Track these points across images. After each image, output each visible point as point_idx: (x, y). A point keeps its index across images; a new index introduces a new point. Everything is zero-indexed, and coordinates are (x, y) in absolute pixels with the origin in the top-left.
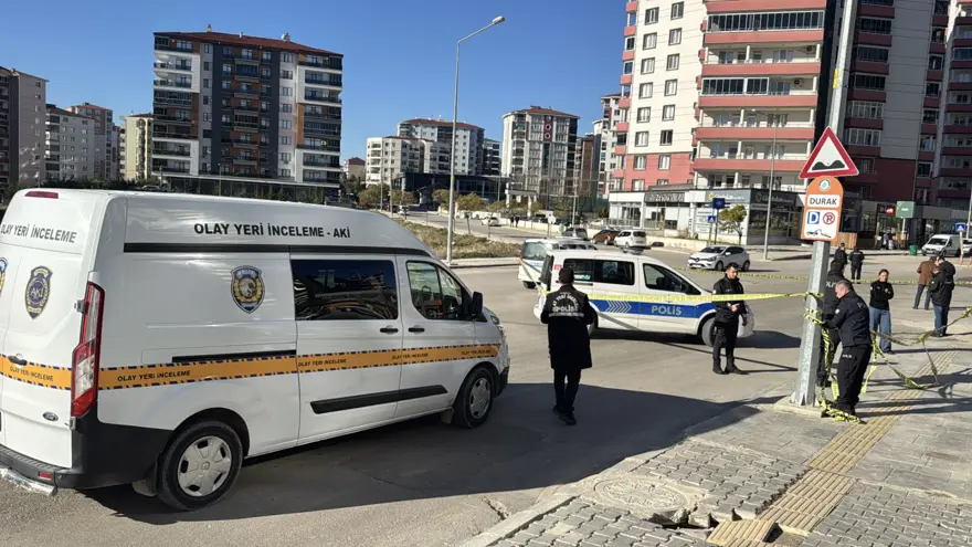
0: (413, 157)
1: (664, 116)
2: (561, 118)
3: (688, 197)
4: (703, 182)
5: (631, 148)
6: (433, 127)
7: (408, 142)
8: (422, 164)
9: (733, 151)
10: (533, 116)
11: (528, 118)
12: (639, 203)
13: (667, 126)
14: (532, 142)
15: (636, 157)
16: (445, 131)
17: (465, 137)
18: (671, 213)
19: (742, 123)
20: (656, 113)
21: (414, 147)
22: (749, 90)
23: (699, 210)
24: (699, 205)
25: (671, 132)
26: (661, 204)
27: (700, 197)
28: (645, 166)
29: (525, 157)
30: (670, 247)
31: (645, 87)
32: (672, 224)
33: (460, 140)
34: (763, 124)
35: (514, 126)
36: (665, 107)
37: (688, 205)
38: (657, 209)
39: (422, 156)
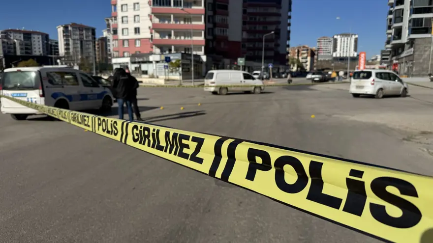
0: (9, 48)
1: (135, 20)
2: (87, 29)
3: (151, 58)
4: (158, 51)
5: (120, 36)
6: (20, 33)
7: (5, 40)
8: (15, 52)
9: (170, 36)
10: (73, 28)
11: (70, 28)
12: (127, 63)
13: (137, 25)
14: (74, 40)
15: (123, 41)
16: (28, 35)
17: (39, 38)
18: (144, 67)
19: (172, 22)
20: (131, 19)
21: (9, 43)
22: (174, 5)
23: (158, 64)
24: (157, 62)
25: (139, 28)
26: (139, 62)
27: (157, 58)
28: (129, 45)
29: (71, 47)
30: (146, 83)
31: (124, 6)
32: (145, 72)
33: (36, 39)
34: (182, 23)
35: (64, 32)
36: (135, 16)
37: (151, 62)
38: (137, 65)
39: (15, 48)
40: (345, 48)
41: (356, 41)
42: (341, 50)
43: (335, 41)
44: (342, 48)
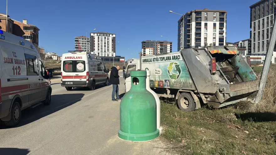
40: (103, 47)
41: (114, 40)
42: (99, 49)
43: (93, 38)
44: (100, 48)
